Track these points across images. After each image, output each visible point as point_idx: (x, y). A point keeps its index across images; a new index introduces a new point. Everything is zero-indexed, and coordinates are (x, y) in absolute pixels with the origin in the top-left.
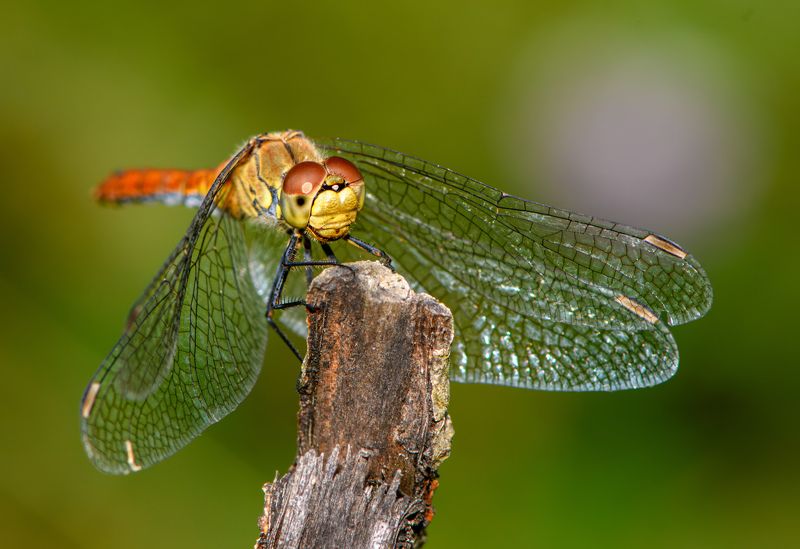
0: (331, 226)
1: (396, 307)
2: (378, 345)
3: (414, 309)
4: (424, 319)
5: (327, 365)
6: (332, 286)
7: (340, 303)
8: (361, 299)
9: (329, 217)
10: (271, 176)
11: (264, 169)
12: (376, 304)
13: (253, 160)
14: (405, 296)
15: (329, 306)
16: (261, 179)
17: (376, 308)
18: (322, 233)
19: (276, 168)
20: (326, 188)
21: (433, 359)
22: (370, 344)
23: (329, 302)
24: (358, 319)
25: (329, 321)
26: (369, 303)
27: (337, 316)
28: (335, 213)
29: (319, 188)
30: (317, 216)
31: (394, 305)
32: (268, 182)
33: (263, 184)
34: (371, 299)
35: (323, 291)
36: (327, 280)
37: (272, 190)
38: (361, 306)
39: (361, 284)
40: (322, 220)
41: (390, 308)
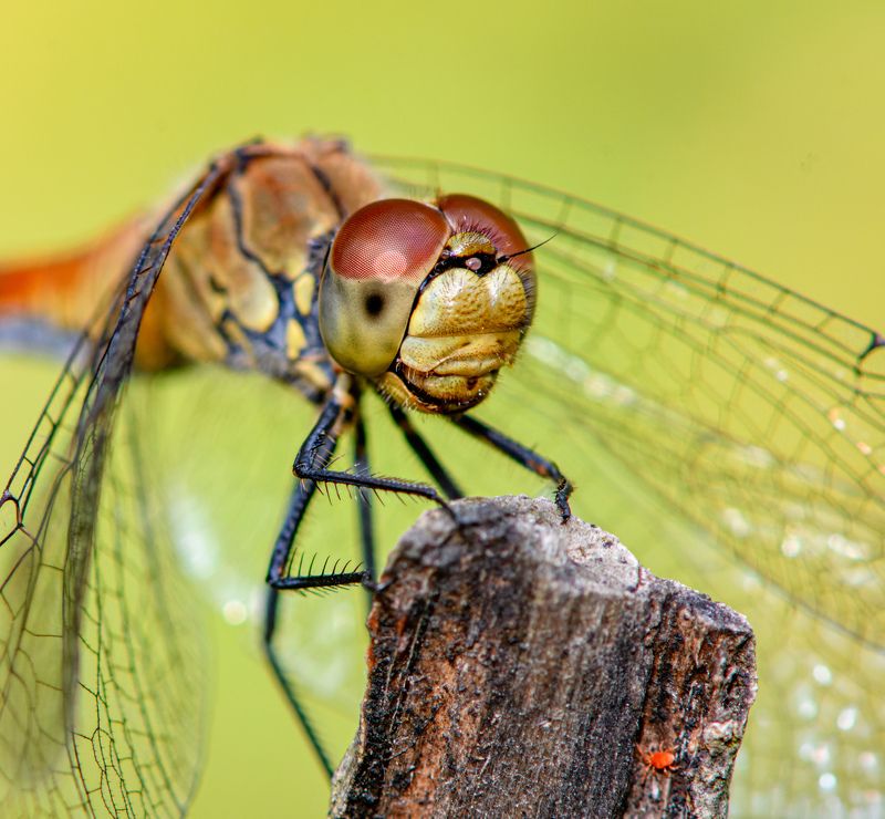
0: (458, 366)
1: (616, 607)
2: (558, 714)
3: (656, 615)
4: (676, 646)
5: (403, 783)
6: (450, 553)
7: (463, 602)
8: (523, 588)
9: (458, 340)
10: (278, 244)
11: (258, 223)
12: (566, 598)
13: (223, 208)
14: (632, 581)
15: (432, 610)
16: (248, 255)
17: (565, 611)
18: (433, 386)
19: (292, 225)
20: (450, 263)
21: (703, 750)
22: (537, 713)
23: (436, 598)
24: (507, 643)
25: (426, 655)
26: (549, 595)
27: (450, 642)
28: (475, 331)
29: (432, 263)
30: (422, 336)
31: (609, 602)
32: (269, 261)
33: (253, 268)
34: (554, 585)
35: (426, 568)
36: (438, 535)
37: (282, 284)
38: (522, 606)
39: (526, 547)
40: (438, 345)
41: (600, 609)
